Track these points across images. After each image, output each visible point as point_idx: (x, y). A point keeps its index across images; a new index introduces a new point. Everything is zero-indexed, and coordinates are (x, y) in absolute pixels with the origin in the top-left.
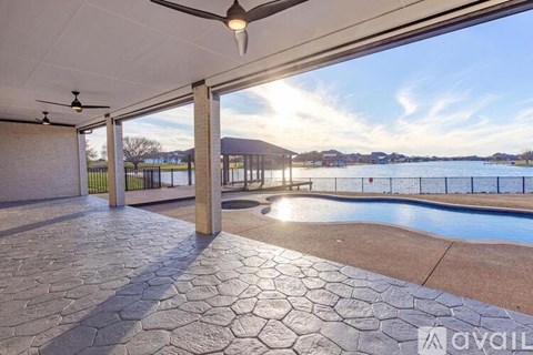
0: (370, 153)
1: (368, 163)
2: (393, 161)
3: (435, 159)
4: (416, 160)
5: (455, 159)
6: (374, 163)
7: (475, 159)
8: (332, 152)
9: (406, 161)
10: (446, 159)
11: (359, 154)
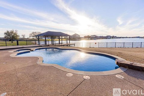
0: (106, 36)
1: (105, 38)
2: (113, 38)
3: (126, 37)
4: (120, 38)
5: (132, 37)
6: (106, 38)
7: (139, 37)
8: (94, 36)
9: (117, 38)
10: (130, 38)
11: (102, 36)
